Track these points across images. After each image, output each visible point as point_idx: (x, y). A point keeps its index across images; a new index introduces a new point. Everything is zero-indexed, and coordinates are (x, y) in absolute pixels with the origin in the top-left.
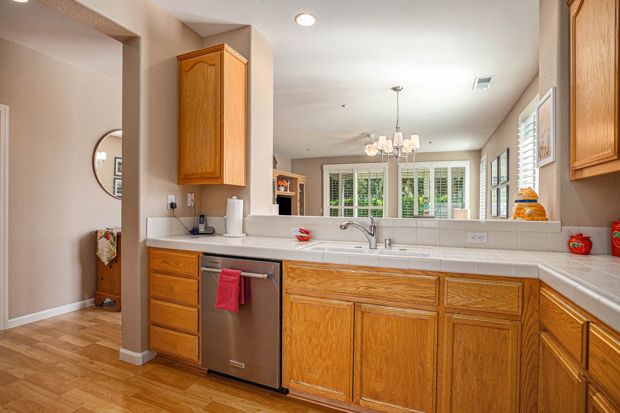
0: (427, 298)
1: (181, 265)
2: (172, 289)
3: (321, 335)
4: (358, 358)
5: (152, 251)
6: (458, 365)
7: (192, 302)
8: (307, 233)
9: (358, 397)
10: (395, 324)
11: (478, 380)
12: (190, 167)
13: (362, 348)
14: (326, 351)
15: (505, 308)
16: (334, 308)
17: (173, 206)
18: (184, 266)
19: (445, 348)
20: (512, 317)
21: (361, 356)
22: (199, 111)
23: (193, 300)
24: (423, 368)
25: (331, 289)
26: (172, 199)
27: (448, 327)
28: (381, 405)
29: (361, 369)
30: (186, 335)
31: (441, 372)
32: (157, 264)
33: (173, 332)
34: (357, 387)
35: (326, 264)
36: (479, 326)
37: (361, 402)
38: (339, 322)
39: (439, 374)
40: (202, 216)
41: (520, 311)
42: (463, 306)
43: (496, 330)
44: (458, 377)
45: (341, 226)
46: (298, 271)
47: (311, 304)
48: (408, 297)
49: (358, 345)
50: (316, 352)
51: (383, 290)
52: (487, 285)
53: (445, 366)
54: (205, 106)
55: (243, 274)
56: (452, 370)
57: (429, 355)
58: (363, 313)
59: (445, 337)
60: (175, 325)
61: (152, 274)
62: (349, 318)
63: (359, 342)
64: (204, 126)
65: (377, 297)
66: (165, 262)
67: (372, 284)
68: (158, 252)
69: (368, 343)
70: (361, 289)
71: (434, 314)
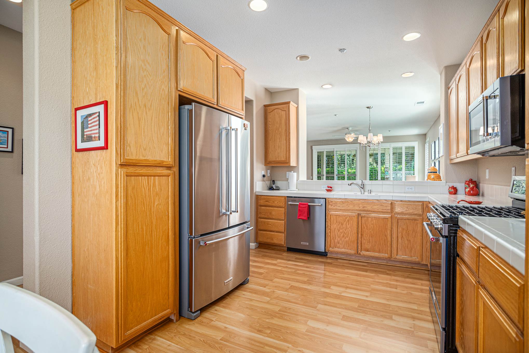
0: (387, 210)
1: (276, 202)
2: (271, 213)
3: (344, 228)
4: (360, 236)
5: (259, 197)
6: (400, 235)
7: (282, 218)
8: (331, 188)
9: (360, 251)
10: (375, 221)
11: (407, 240)
12: (271, 157)
13: (361, 231)
14: (346, 234)
15: (417, 212)
16: (349, 216)
17: (264, 176)
18: (277, 203)
19: (395, 229)
20: (420, 215)
21: (361, 235)
22: (277, 131)
23: (282, 217)
24: (386, 237)
25: (348, 209)
26: (263, 173)
27: (396, 220)
28: (369, 254)
29: (361, 240)
30: (278, 234)
31: (393, 238)
32: (262, 202)
33: (271, 233)
34: (360, 247)
35: (346, 199)
36: (408, 219)
37: (361, 253)
38: (352, 222)
39: (393, 239)
40: (274, 181)
41: (422, 213)
42: (401, 212)
43: (414, 221)
44: (400, 240)
45: (349, 185)
46: (334, 202)
47: (340, 215)
48: (380, 210)
49: (360, 230)
50: (341, 235)
51: (370, 208)
52: (410, 204)
53: (395, 236)
54: (280, 130)
55: (309, 204)
56: (397, 237)
57: (389, 232)
58: (362, 217)
59: (395, 225)
60: (272, 229)
61: (259, 207)
62: (355, 219)
63: (360, 229)
64: (280, 139)
65: (368, 211)
66: (267, 201)
67: (365, 206)
68: (263, 197)
69: (364, 229)
70: (361, 208)
71: (390, 216)
